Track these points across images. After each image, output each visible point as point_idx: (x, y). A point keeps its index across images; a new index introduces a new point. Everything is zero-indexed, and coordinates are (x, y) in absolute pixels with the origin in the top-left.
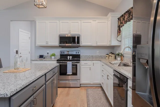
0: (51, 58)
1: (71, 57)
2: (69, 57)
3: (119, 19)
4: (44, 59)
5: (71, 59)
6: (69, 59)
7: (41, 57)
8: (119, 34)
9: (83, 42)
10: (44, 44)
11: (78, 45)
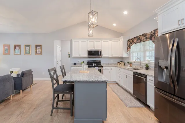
0: (81, 65)
1: (95, 64)
2: (94, 64)
3: (128, 40)
4: (77, 66)
5: (95, 65)
6: (94, 65)
7: (75, 64)
8: (128, 50)
9: (103, 55)
10: (78, 56)
11: (100, 56)
